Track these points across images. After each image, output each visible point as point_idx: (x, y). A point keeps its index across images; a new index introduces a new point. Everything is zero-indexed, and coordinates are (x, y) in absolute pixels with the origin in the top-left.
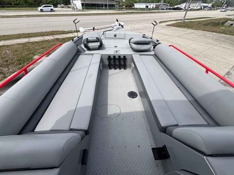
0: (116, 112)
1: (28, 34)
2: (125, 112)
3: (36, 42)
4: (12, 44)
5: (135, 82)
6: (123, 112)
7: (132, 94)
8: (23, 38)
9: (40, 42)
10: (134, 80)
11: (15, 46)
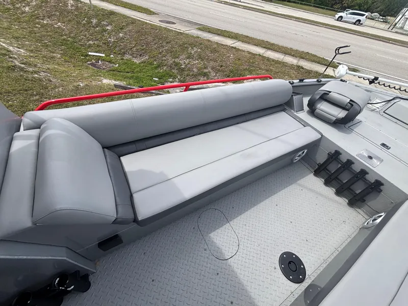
0: (223, 248)
1: (273, 44)
2: (236, 270)
3: (268, 59)
4: (243, 49)
5: (335, 255)
6: (232, 264)
7: (293, 266)
8: (262, 47)
9: (273, 61)
10: (340, 250)
11: (243, 53)
